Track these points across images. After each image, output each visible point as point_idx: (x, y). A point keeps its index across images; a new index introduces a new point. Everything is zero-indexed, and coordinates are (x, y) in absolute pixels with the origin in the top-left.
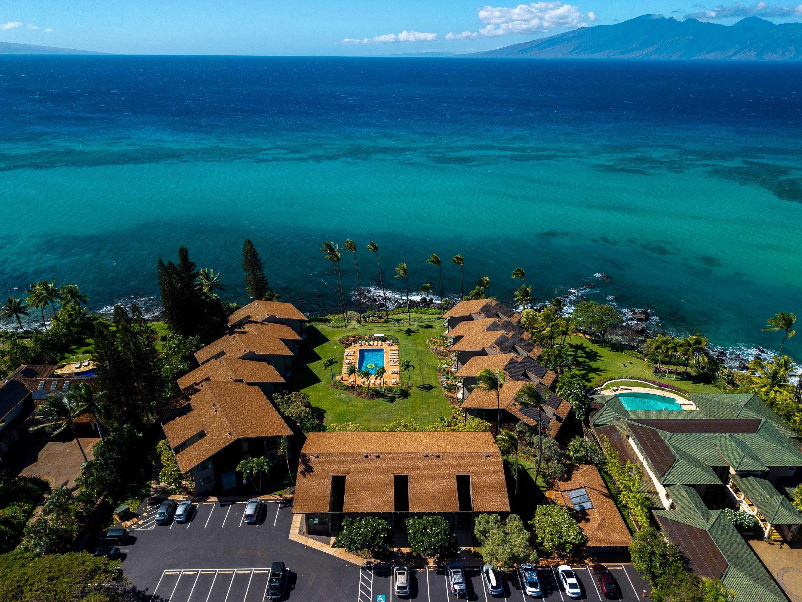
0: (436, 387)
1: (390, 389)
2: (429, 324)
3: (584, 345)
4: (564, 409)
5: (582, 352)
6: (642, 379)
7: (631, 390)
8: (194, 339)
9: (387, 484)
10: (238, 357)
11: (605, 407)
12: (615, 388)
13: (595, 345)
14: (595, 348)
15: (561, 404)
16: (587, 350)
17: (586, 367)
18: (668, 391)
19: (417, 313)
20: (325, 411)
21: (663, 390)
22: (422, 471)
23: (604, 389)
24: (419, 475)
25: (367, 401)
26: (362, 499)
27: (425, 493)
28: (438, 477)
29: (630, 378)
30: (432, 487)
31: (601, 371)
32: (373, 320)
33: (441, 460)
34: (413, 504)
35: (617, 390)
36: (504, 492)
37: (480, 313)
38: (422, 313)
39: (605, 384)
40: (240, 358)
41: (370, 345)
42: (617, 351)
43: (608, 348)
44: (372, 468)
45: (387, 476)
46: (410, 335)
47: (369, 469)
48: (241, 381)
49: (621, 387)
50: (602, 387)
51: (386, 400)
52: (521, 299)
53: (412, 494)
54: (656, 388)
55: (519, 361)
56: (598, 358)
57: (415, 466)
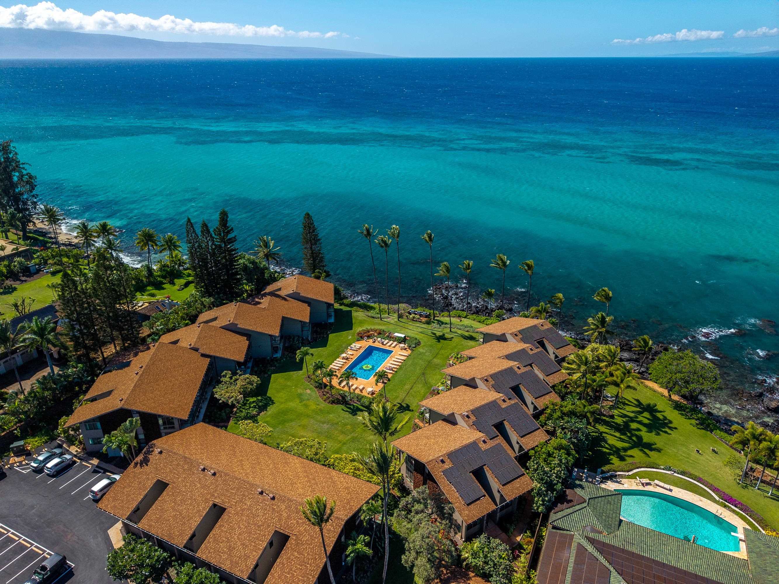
0: (413, 411)
1: (359, 398)
2: (474, 335)
3: (659, 407)
4: (517, 489)
5: (649, 417)
6: (700, 480)
7: (671, 490)
8: (207, 300)
9: (199, 511)
10: (220, 326)
11: (585, 505)
12: (645, 481)
13: (676, 412)
14: (672, 415)
15: (518, 480)
16: (659, 415)
17: (634, 438)
18: (734, 511)
19: (474, 320)
20: (273, 403)
21: (725, 506)
22: (243, 510)
23: (629, 477)
24: (237, 514)
25: (324, 405)
26: (165, 518)
27: (228, 538)
28: (255, 524)
29: (683, 473)
30: (240, 534)
31: (651, 450)
32: (414, 317)
33: (273, 505)
34: (206, 547)
35: (648, 484)
36: (313, 577)
37: (516, 335)
38: (479, 322)
39: (635, 471)
40: (222, 327)
41: (383, 343)
42: (705, 429)
43: (694, 422)
44: (199, 485)
45: (207, 501)
46: (439, 342)
47: (195, 486)
48: (196, 350)
49: (656, 482)
50: (627, 474)
51: (346, 409)
52: (592, 329)
53: (214, 535)
54: (715, 501)
55: (503, 407)
56: (667, 430)
57: (241, 501)
